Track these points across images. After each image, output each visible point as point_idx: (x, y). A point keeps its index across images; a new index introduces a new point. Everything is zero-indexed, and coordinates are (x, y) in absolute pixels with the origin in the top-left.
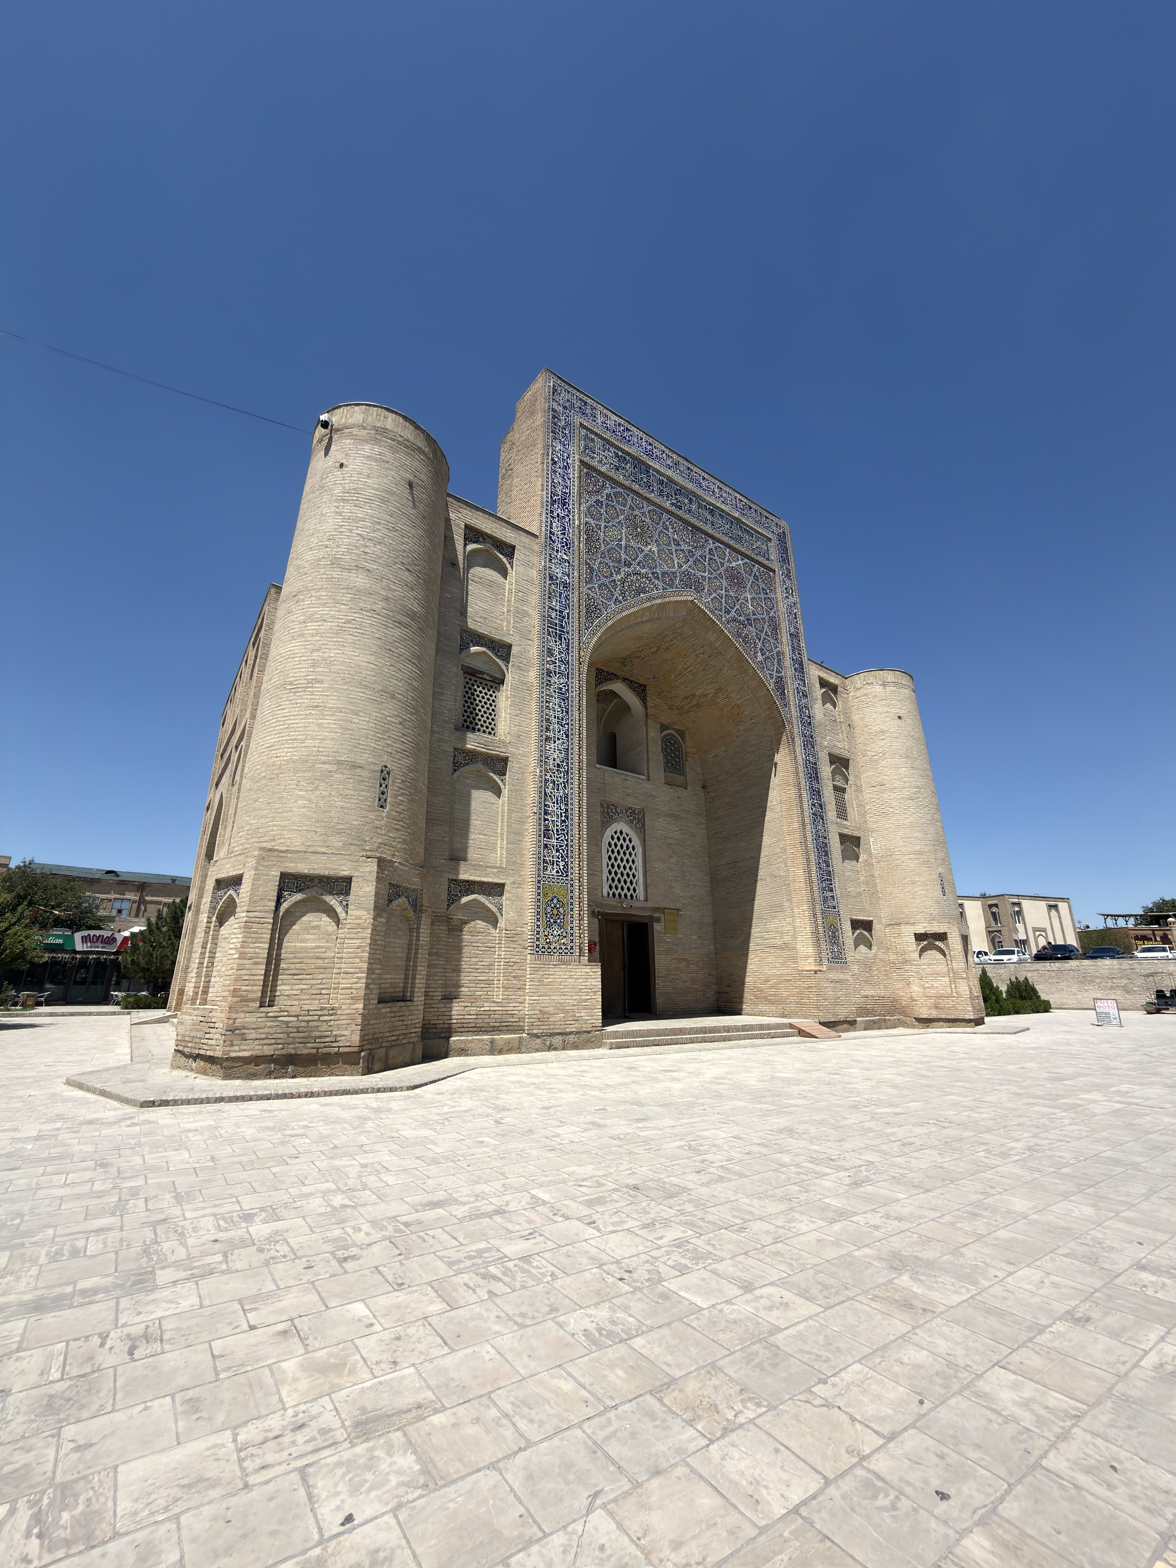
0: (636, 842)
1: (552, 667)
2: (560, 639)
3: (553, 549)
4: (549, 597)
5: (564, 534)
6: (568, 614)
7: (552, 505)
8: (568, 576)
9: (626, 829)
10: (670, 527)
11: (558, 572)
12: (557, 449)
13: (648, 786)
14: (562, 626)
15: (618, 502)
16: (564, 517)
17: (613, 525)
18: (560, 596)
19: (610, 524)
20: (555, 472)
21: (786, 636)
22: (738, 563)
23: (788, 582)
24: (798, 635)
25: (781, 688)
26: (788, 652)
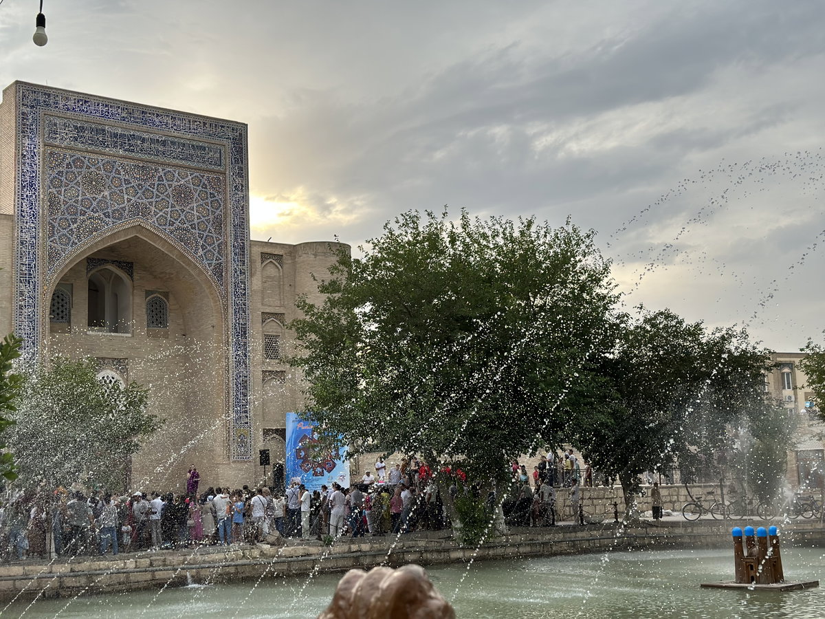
1: (23, 303)
2: (29, 283)
3: (24, 222)
4: (21, 257)
5: (32, 208)
6: (35, 265)
7: (22, 189)
8: (35, 238)
10: (122, 171)
11: (27, 237)
12: (26, 145)
13: (132, 342)
14: (30, 274)
15: (76, 167)
16: (31, 196)
17: (72, 187)
18: (29, 254)
19: (70, 186)
20: (24, 164)
21: (230, 228)
22: (187, 180)
23: (239, 180)
24: (242, 224)
25: (219, 271)
26: (230, 241)
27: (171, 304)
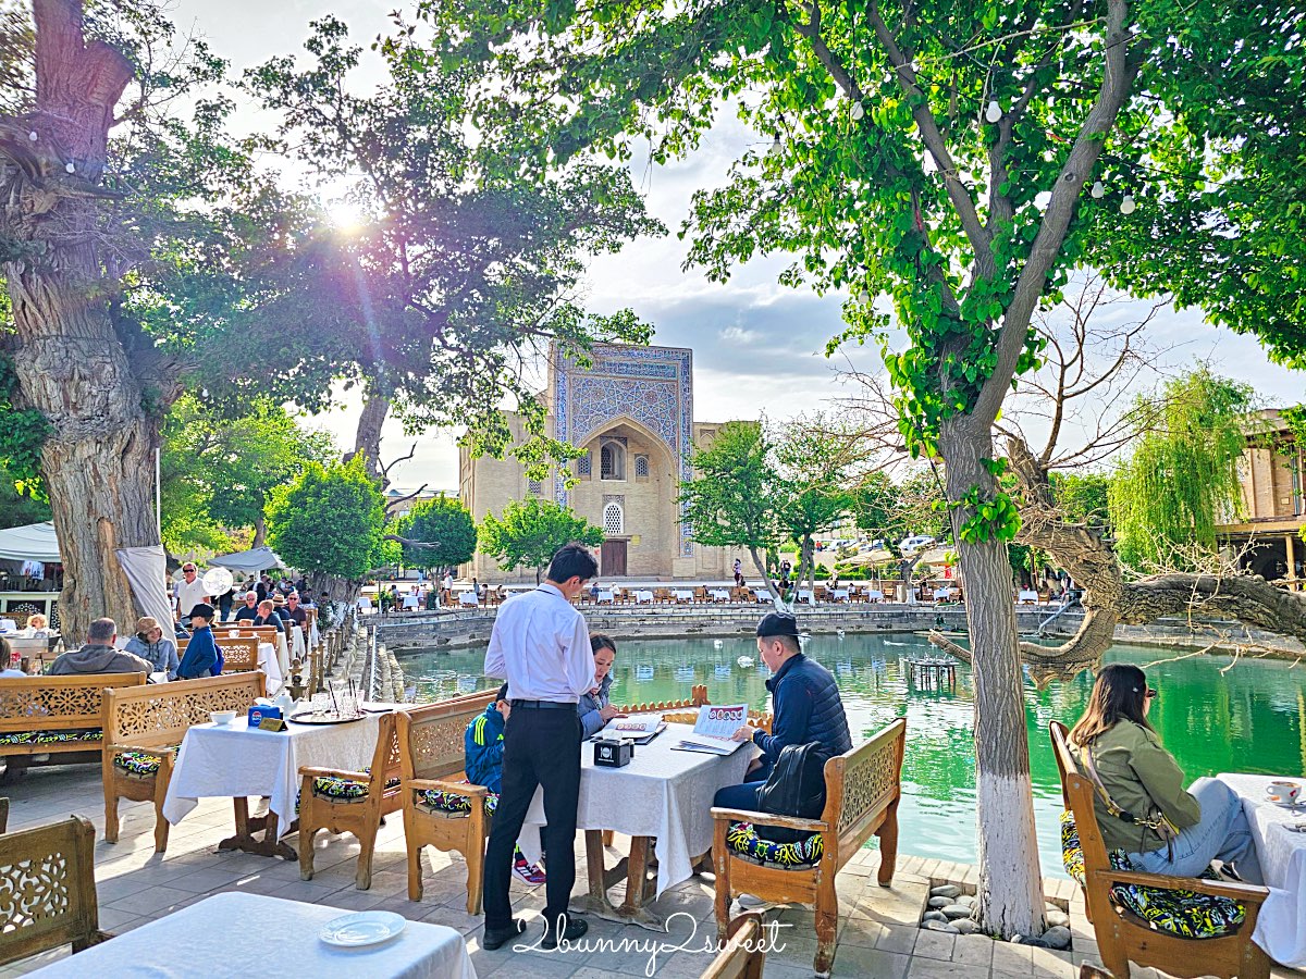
0: (620, 509)
5: (563, 411)
7: (558, 401)
9: (615, 504)
12: (560, 375)
13: (627, 485)
19: (585, 397)
21: (681, 416)
22: (654, 387)
23: (686, 386)
24: (689, 411)
25: (673, 443)
26: (681, 423)
27: (650, 462)
